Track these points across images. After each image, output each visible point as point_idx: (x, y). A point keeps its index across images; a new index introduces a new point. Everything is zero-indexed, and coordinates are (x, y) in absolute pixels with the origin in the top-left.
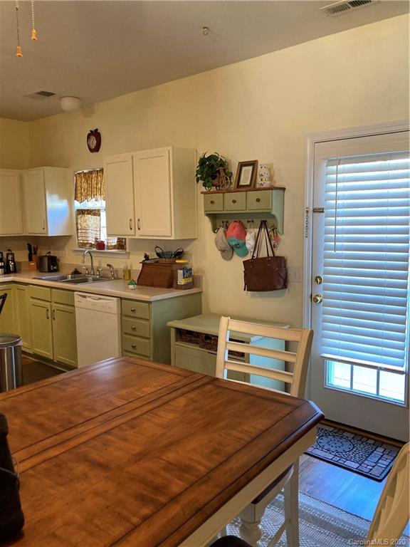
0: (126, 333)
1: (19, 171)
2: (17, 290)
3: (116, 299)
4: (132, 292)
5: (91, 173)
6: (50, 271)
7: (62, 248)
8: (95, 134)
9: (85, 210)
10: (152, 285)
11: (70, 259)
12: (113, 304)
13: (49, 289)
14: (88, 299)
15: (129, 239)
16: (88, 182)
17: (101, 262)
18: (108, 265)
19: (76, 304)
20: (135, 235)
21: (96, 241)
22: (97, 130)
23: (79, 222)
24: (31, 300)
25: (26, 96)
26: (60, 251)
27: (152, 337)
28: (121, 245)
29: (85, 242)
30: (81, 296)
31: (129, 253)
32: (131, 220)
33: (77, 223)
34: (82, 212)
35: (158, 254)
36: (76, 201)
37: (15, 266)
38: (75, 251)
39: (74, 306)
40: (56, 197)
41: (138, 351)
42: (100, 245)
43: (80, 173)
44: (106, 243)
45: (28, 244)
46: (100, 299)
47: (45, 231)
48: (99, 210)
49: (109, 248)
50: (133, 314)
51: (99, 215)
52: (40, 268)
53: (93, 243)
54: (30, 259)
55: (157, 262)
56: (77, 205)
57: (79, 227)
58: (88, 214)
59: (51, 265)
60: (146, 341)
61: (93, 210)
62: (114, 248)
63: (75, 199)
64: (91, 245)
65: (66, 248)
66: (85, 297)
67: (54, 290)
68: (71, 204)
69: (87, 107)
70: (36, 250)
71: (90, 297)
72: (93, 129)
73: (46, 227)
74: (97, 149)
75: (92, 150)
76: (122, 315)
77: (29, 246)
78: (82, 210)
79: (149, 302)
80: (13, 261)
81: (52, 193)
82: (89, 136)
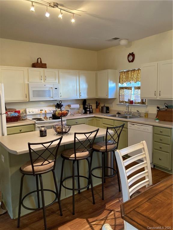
1: (95, 72)
2: (96, 120)
3: (152, 126)
4: (157, 123)
5: (128, 71)
6: (107, 113)
7: (111, 103)
8: (132, 55)
9: (124, 87)
10: (165, 120)
11: (115, 108)
12: (150, 128)
13: (113, 121)
15: (147, 99)
16: (127, 75)
17: (133, 110)
18: (137, 111)
19: (129, 127)
20: (157, 98)
21: (129, 101)
22: (133, 53)
23: (120, 92)
24: (103, 124)
25: (107, 40)
26: (110, 105)
28: (143, 102)
29: (123, 101)
30: (132, 124)
31: (147, 106)
32: (155, 91)
33: (119, 93)
34: (122, 88)
35: (166, 106)
36: (119, 84)
37: (92, 110)
38: (117, 105)
39: (127, 128)
40: (112, 82)
41: (162, 150)
42: (131, 102)
43: (122, 72)
44: (134, 101)
46: (142, 126)
47: (107, 96)
48: (131, 87)
49: (135, 103)
50: (161, 133)
51: (131, 89)
52: (102, 111)
53: (127, 101)
54: (97, 108)
55: (166, 110)
56: (120, 85)
57: (120, 94)
58: (125, 89)
59: (107, 110)
60: (168, 146)
61: (128, 87)
62: (138, 104)
63: (119, 83)
65: (113, 103)
66: (134, 124)
67: (115, 121)
68: (117, 85)
69: (129, 44)
70: (99, 104)
71: (136, 125)
72: (131, 52)
73: (107, 95)
74: (132, 61)
75: (129, 62)
76: (154, 133)
77: (97, 102)
78: (122, 87)
79: (171, 129)
80: (92, 108)
81: (110, 80)
82: (129, 56)
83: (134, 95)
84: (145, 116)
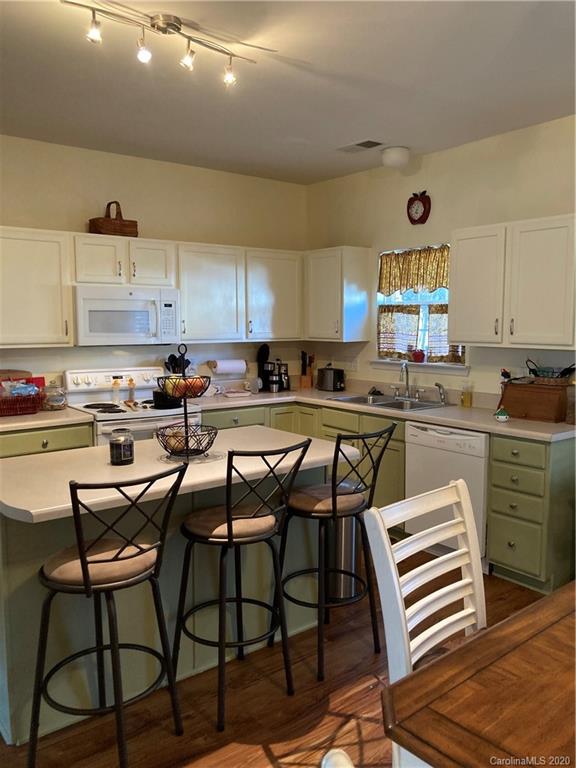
0: (495, 486)
1: (301, 253)
2: (300, 415)
3: (483, 435)
4: (502, 425)
5: (408, 253)
6: (336, 389)
7: (352, 359)
8: (424, 199)
9: (393, 306)
11: (362, 373)
12: (479, 442)
13: (357, 415)
14: (430, 432)
15: (471, 347)
16: (403, 266)
17: (424, 380)
18: (437, 385)
19: (408, 438)
20: (501, 343)
21: (410, 351)
22: (425, 192)
23: (381, 323)
24: (324, 428)
25: (340, 149)
26: (349, 364)
27: (548, 495)
28: (455, 357)
29: (391, 351)
30: (418, 427)
31: (469, 368)
32: (497, 320)
33: (379, 325)
34: (386, 309)
35: (531, 370)
36: (379, 294)
37: (288, 381)
38: (372, 363)
39: (404, 442)
40: (354, 287)
41: (520, 514)
42: (418, 356)
43: (388, 255)
44: (425, 353)
45: (303, 352)
46: (452, 433)
47: (338, 336)
48: (418, 307)
49: (430, 359)
50: (514, 460)
51: (418, 313)
52: (320, 386)
53: (404, 352)
54: (304, 372)
55: (532, 382)
56: (381, 298)
57: (382, 329)
58: (398, 311)
59: (337, 381)
60: (539, 500)
61: (408, 306)
62: (440, 361)
63: (379, 291)
64: (400, 355)
66: (425, 429)
67: (364, 416)
68: (371, 297)
69: (414, 163)
70: (312, 360)
71: (434, 430)
72: (418, 191)
73: (339, 331)
74: (423, 219)
75: (413, 221)
76: (492, 459)
77: (304, 355)
78: (388, 306)
79: (547, 443)
80: (286, 374)
81: (349, 283)
82: (411, 202)
83: (427, 334)
84: (462, 401)
